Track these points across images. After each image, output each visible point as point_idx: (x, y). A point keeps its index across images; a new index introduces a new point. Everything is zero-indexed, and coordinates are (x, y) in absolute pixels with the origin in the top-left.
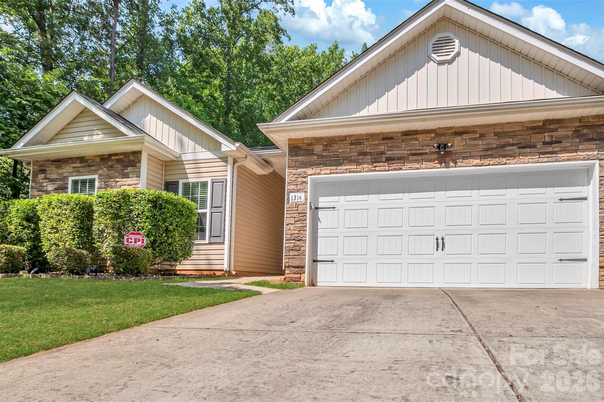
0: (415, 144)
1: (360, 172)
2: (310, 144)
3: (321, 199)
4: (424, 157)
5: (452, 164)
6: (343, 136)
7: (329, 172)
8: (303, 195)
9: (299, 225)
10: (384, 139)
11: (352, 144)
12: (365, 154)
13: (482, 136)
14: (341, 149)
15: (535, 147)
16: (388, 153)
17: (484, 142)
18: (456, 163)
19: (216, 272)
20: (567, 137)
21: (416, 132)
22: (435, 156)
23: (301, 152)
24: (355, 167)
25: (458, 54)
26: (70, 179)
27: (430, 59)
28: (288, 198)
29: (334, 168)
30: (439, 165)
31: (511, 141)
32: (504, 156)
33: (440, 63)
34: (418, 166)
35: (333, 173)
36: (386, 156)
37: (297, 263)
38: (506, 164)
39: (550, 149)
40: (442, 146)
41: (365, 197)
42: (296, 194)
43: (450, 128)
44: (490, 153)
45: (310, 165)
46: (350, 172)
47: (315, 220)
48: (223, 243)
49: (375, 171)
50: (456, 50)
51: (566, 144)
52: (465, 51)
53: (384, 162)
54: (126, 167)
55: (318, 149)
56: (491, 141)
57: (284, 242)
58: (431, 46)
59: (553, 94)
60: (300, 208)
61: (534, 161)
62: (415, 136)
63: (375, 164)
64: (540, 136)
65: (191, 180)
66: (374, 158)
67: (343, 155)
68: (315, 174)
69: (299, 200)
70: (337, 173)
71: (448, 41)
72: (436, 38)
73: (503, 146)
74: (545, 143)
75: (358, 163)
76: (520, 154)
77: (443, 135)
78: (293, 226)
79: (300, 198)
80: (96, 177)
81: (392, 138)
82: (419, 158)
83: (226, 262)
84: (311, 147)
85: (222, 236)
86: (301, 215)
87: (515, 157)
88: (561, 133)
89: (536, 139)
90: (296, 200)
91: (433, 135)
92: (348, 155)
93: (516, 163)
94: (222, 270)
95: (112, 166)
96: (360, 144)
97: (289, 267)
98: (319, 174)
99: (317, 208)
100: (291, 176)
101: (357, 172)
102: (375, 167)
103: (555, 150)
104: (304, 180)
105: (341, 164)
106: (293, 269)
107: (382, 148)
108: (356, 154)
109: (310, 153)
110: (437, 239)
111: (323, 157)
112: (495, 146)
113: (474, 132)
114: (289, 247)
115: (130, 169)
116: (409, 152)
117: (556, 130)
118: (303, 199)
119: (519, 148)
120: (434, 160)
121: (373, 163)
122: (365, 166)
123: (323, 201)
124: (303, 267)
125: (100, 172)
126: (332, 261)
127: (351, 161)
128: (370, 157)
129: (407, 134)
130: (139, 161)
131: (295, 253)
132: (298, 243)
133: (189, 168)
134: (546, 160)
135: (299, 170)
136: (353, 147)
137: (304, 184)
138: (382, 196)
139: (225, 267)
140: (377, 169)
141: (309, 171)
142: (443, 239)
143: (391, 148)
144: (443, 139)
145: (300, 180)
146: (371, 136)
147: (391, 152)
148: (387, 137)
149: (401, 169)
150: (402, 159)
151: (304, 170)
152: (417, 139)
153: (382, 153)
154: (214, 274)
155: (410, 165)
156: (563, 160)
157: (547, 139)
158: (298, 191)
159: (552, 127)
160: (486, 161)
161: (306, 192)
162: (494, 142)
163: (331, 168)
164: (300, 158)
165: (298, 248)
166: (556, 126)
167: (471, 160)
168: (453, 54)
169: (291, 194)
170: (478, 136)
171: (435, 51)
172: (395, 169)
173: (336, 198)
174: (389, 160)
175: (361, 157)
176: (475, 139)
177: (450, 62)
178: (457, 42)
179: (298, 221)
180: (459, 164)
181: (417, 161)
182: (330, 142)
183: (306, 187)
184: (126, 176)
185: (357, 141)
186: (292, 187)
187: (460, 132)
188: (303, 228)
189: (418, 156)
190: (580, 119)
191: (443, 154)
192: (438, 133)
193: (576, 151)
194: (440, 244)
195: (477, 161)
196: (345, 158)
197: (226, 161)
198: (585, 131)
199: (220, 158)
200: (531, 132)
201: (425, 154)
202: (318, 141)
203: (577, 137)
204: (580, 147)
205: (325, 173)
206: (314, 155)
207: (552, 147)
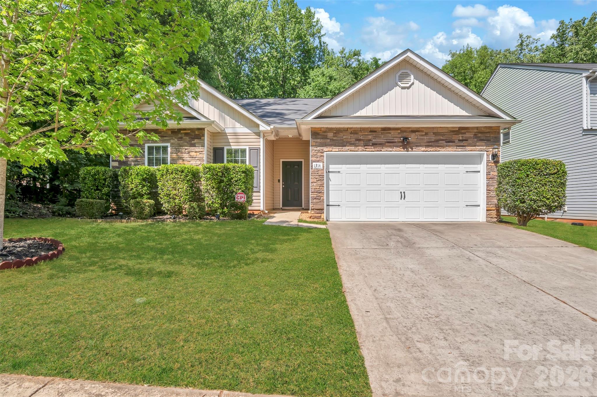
0: (390, 136)
1: (357, 151)
2: (325, 132)
3: (331, 166)
4: (394, 144)
5: (410, 150)
6: (345, 128)
7: (337, 150)
8: (321, 164)
9: (319, 183)
10: (371, 131)
11: (351, 133)
12: (360, 140)
13: (426, 134)
14: (346, 137)
15: (454, 142)
16: (373, 140)
17: (428, 138)
18: (412, 149)
19: (254, 211)
20: (470, 138)
21: (389, 129)
22: (401, 144)
23: (320, 137)
24: (354, 148)
25: (413, 84)
26: (147, 145)
27: (397, 85)
28: (312, 166)
29: (341, 148)
30: (403, 150)
31: (442, 138)
32: (438, 146)
33: (403, 88)
34: (391, 150)
35: (340, 151)
36: (372, 142)
37: (319, 207)
38: (439, 151)
39: (462, 144)
40: (406, 139)
41: (358, 166)
42: (317, 163)
43: (409, 128)
44: (431, 144)
45: (326, 145)
46: (350, 151)
47: (328, 179)
48: (259, 192)
49: (366, 151)
50: (412, 81)
51: (470, 141)
52: (417, 82)
53: (371, 146)
54: (193, 139)
55: (330, 135)
56: (432, 137)
57: (310, 194)
58: (397, 77)
59: (464, 113)
60: (320, 173)
61: (454, 150)
62: (389, 131)
63: (366, 147)
64: (457, 136)
65: (233, 147)
66: (365, 143)
67: (346, 140)
68: (329, 151)
69: (319, 167)
70: (342, 151)
71: (408, 75)
72: (400, 73)
73: (437, 141)
74: (459, 140)
75: (356, 146)
76: (447, 146)
77: (405, 131)
78: (316, 183)
79: (320, 166)
80: (169, 145)
81: (375, 132)
82: (391, 144)
83: (262, 204)
84: (326, 134)
85: (258, 187)
86: (320, 177)
87: (444, 147)
88: (467, 135)
89: (455, 137)
90: (317, 167)
91: (399, 131)
92: (349, 140)
93: (444, 151)
94: (260, 210)
95: (181, 138)
96: (357, 133)
97: (313, 209)
98: (331, 151)
99: (329, 172)
100: (313, 151)
101: (355, 151)
102: (366, 148)
103: (465, 144)
104: (322, 154)
105: (345, 146)
106: (316, 211)
107: (370, 137)
108: (354, 140)
109: (325, 137)
110: (401, 193)
111: (333, 140)
112: (433, 140)
113: (422, 131)
114: (314, 197)
115: (196, 141)
116: (386, 141)
117: (465, 133)
118: (321, 167)
119: (446, 142)
120: (400, 146)
121: (365, 146)
122: (360, 148)
123: (332, 168)
124: (323, 209)
125: (172, 141)
126: (339, 205)
127: (351, 144)
128: (362, 142)
129: (384, 129)
130: (203, 136)
131: (317, 201)
132: (319, 194)
133: (231, 139)
134: (460, 150)
135: (318, 148)
136: (353, 135)
137: (322, 157)
138: (368, 166)
139: (261, 208)
140: (367, 150)
141: (325, 149)
142: (404, 193)
143: (375, 137)
144: (405, 134)
145: (319, 154)
146: (362, 130)
147: (375, 140)
148: (373, 131)
149: (381, 151)
150: (381, 145)
151: (322, 148)
152: (390, 133)
153: (370, 140)
155: (386, 149)
156: (469, 151)
157: (461, 138)
158: (318, 161)
159: (463, 131)
160: (429, 149)
161: (323, 162)
162: (433, 138)
163: (339, 148)
164: (319, 140)
165: (319, 198)
166: (465, 131)
167: (421, 148)
168: (410, 83)
169: (314, 163)
170: (424, 133)
171: (400, 80)
172: (378, 151)
173: (340, 166)
174: (374, 145)
175: (358, 142)
176: (422, 135)
177: (408, 88)
178: (412, 77)
179: (319, 180)
180: (414, 150)
181: (390, 147)
182: (338, 131)
183: (323, 159)
184: (193, 145)
185: (355, 131)
186: (314, 159)
187: (415, 131)
188: (322, 185)
189: (391, 143)
190: (477, 128)
191: (406, 143)
192: (402, 130)
193: (475, 146)
194: (403, 196)
195: (423, 149)
196: (347, 142)
197: (259, 136)
198: (480, 135)
199: (254, 133)
200: (452, 133)
201: (395, 142)
202: (330, 130)
203: (476, 138)
204: (477, 144)
205: (335, 151)
206: (328, 139)
207: (463, 143)
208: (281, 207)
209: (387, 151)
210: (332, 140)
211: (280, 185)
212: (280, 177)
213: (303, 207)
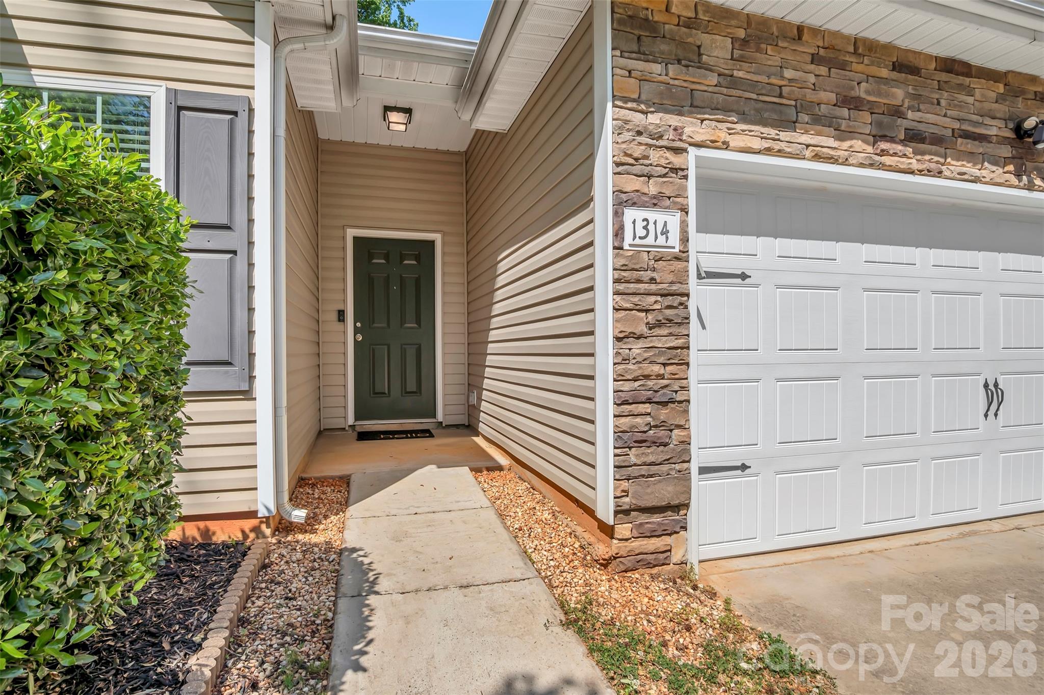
0: (969, 105)
1: (845, 163)
2: (690, 24)
4: (985, 146)
5: (1038, 182)
6: (791, 22)
7: (757, 144)
8: (673, 220)
9: (662, 340)
10: (898, 67)
11: (817, 59)
12: (854, 103)
14: (788, 71)
16: (910, 114)
19: (213, 525)
21: (966, 67)
22: (1008, 152)
23: (661, 47)
24: (831, 142)
28: (621, 230)
29: (773, 132)
30: (1013, 180)
34: (974, 173)
35: (768, 152)
36: (905, 123)
37: (659, 494)
42: (652, 215)
45: (695, 106)
46: (817, 157)
48: (247, 394)
49: (882, 167)
53: (902, 142)
55: (718, 47)
60: (664, 274)
62: (967, 79)
63: (884, 145)
66: (878, 125)
67: (796, 93)
68: (713, 144)
69: (661, 240)
70: (780, 153)
75: (843, 134)
77: (1022, 93)
78: (641, 344)
79: (665, 232)
81: (915, 72)
82: (976, 147)
83: (266, 479)
84: (694, 37)
85: (240, 358)
86: (669, 301)
90: (650, 240)
91: (1003, 86)
92: (808, 96)
94: (252, 514)
96: (841, 65)
97: (627, 512)
98: (726, 146)
99: (707, 274)
100: (627, 136)
101: (836, 161)
102: (883, 153)
104: (677, 160)
105: (791, 125)
106: (643, 518)
107: (899, 95)
108: (832, 97)
110: (986, 385)
111: (733, 82)
114: (631, 430)
116: (956, 125)
118: (674, 238)
120: (1007, 161)
121: (877, 139)
122: (858, 144)
124: (681, 507)
126: (744, 467)
127: (821, 121)
128: (867, 117)
131: (653, 454)
132: (664, 413)
135: (654, 119)
136: (823, 70)
137: (674, 178)
139: (266, 502)
140: (887, 160)
141: (693, 128)
142: (996, 384)
143: (916, 101)
145: (661, 158)
147: (918, 115)
148: (906, 65)
149: (940, 173)
150: (941, 143)
151: (674, 120)
153: (897, 112)
154: (206, 533)
158: (655, 202)
161: (685, 210)
163: (765, 131)
164: (657, 68)
165: (662, 433)
169: (630, 214)
172: (929, 172)
174: (914, 137)
175: (845, 112)
179: (659, 324)
181: (970, 156)
182: (754, 33)
183: (681, 193)
185: (833, 52)
186: (631, 183)
188: (678, 357)
189: (973, 142)
194: (993, 400)
196: (802, 106)
201: (988, 139)
205: (743, 148)
206: (706, 68)
208: (351, 420)
209: (961, 177)
210: (727, 79)
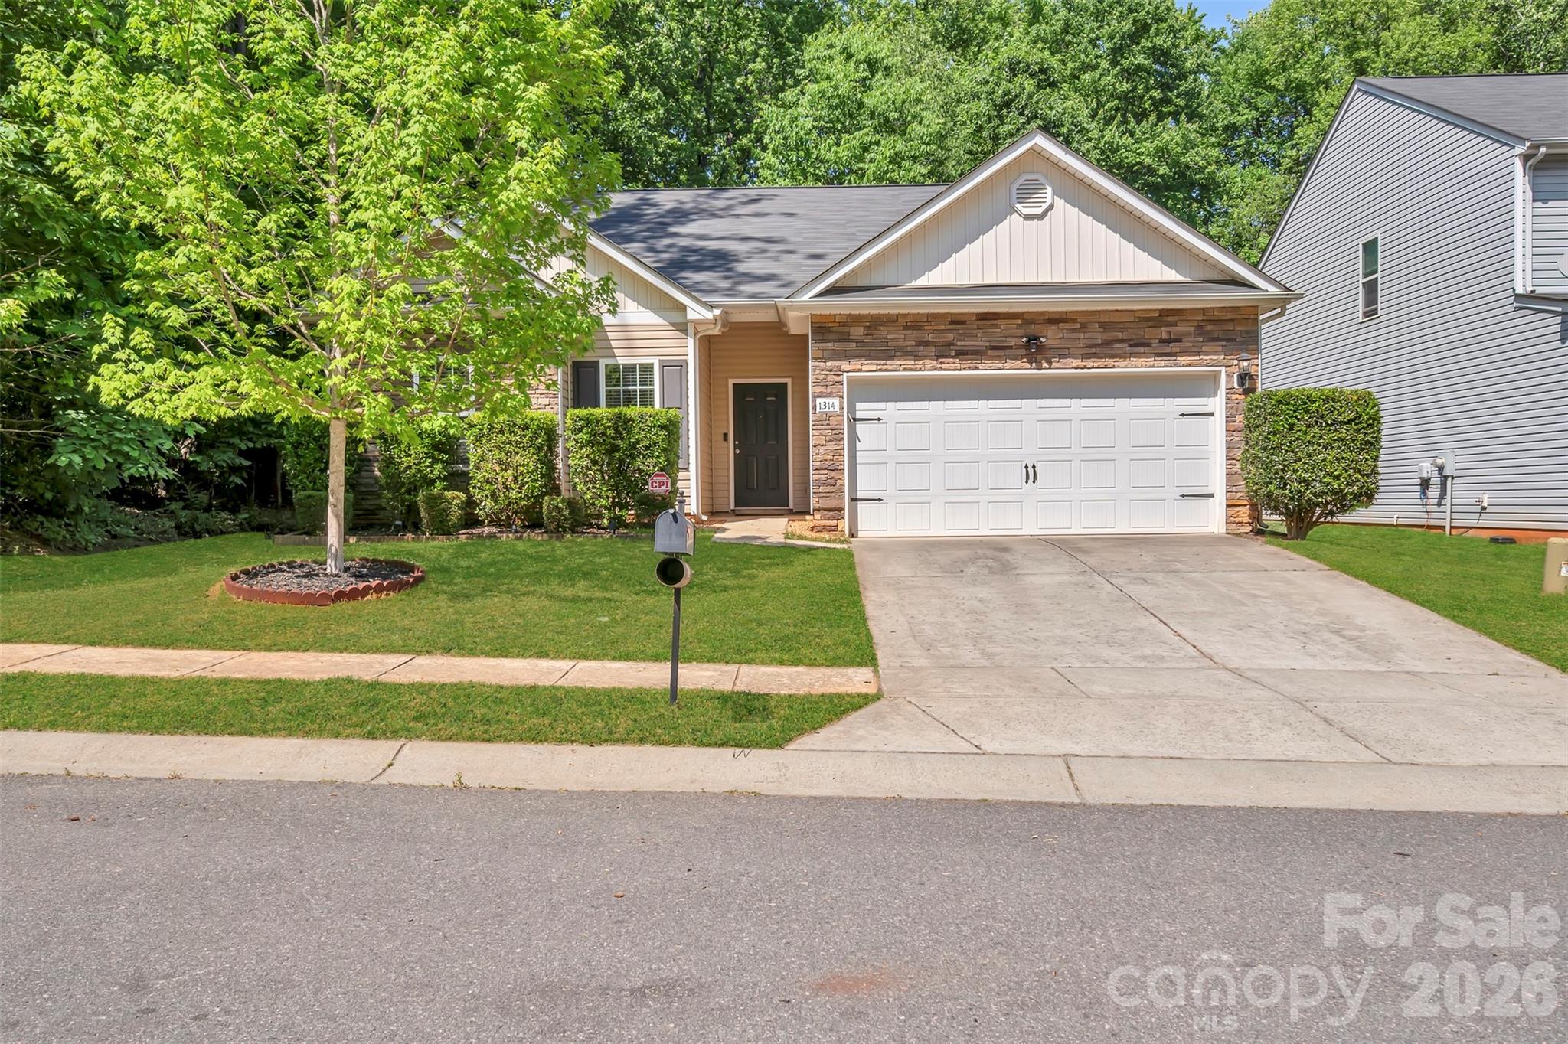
0: (997, 333)
1: (920, 370)
2: (844, 324)
3: (859, 406)
4: (1008, 352)
5: (1045, 365)
6: (893, 315)
7: (874, 368)
8: (836, 401)
9: (832, 446)
10: (952, 323)
11: (906, 327)
12: (927, 343)
13: (1084, 327)
14: (892, 335)
15: (1149, 345)
16: (959, 343)
17: (1087, 336)
18: (1050, 363)
20: (1188, 334)
21: (996, 316)
22: (1023, 352)
23: (831, 336)
24: (913, 362)
25: (1051, 207)
27: (1013, 210)
28: (815, 407)
29: (882, 362)
30: (1028, 365)
31: (1120, 335)
32: (1112, 356)
33: (1028, 218)
34: (1000, 365)
35: (880, 370)
36: (956, 348)
37: (832, 504)
38: (1114, 367)
39: (1168, 350)
40: (1033, 339)
41: (925, 404)
42: (827, 400)
43: (1042, 313)
44: (1094, 350)
45: (847, 357)
46: (905, 369)
47: (854, 437)
48: (687, 470)
49: (941, 369)
50: (1049, 201)
51: (1187, 343)
52: (1060, 203)
53: (953, 357)
55: (857, 332)
56: (1096, 335)
57: (811, 472)
58: (1014, 192)
59: (1172, 275)
60: (833, 422)
61: (1148, 364)
62: (995, 322)
63: (941, 360)
64: (1156, 331)
65: (621, 361)
66: (940, 351)
67: (895, 344)
68: (854, 371)
69: (831, 409)
70: (886, 370)
71: (1038, 187)
72: (1021, 180)
73: (1109, 343)
74: (1162, 341)
75: (917, 357)
76: (1131, 355)
77: (1033, 322)
78: (824, 448)
79: (833, 406)
81: (963, 323)
82: (1002, 353)
83: (694, 500)
84: (846, 329)
86: (835, 432)
87: (1125, 358)
88: (1182, 328)
89: (1151, 334)
90: (826, 410)
91: (1020, 322)
92: (901, 344)
93: (1126, 367)
96: (920, 328)
97: (819, 511)
98: (860, 370)
99: (855, 420)
100: (817, 372)
101: (915, 370)
102: (941, 363)
103: (1174, 350)
104: (838, 379)
105: (891, 358)
106: (826, 513)
107: (951, 336)
108: (914, 343)
109: (845, 338)
110: (1026, 467)
111: (864, 345)
112: (1100, 342)
113: (1074, 321)
114: (819, 479)
116: (988, 344)
117: (1174, 324)
118: (837, 408)
119: (1130, 346)
120: (1022, 357)
121: (939, 357)
122: (927, 361)
123: (863, 409)
124: (841, 510)
126: (880, 500)
127: (907, 354)
128: (933, 349)
129: (984, 317)
131: (828, 489)
132: (833, 474)
133: (615, 340)
134: (1162, 363)
135: (829, 364)
136: (910, 332)
137: (838, 386)
138: (949, 404)
139: (693, 509)
140: (943, 366)
141: (845, 365)
142: (1034, 467)
143: (963, 337)
144: (1033, 329)
145: (831, 378)
146: (933, 318)
147: (963, 343)
148: (957, 321)
149: (977, 368)
150: (978, 354)
151: (837, 363)
152: (998, 326)
153: (951, 344)
155: (989, 363)
156: (1183, 366)
157: (1165, 336)
158: (829, 395)
159: (1170, 319)
160: (1090, 363)
161: (842, 397)
162: (1100, 336)
163: (879, 362)
164: (830, 344)
165: (831, 482)
166: (1176, 318)
167: (1070, 360)
168: (1045, 206)
169: (818, 400)
170: (1078, 326)
171: (1021, 199)
172: (970, 369)
173: (881, 405)
174: (961, 354)
175: (921, 348)
176: (1074, 330)
177: (1040, 217)
178: (1049, 190)
179: (830, 441)
180: (1054, 365)
181: (998, 358)
182: (874, 323)
183: (841, 391)
185: (915, 323)
186: (819, 389)
187: (1055, 320)
188: (839, 452)
189: (999, 350)
190: (1204, 311)
191: (1034, 350)
192: (1025, 319)
193: (1198, 354)
194: (1031, 474)
195: (1077, 362)
196: (898, 349)
197: (685, 331)
198: (1209, 328)
199: (672, 324)
200: (1145, 325)
201: (1010, 347)
202: (856, 319)
203: (1200, 335)
204: (1204, 349)
205: (869, 370)
206: (852, 341)
207: (1169, 347)
208: (732, 507)
209: (990, 368)
210: (861, 344)
211: (728, 448)
212: (728, 427)
213: (791, 506)
